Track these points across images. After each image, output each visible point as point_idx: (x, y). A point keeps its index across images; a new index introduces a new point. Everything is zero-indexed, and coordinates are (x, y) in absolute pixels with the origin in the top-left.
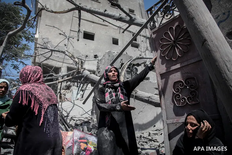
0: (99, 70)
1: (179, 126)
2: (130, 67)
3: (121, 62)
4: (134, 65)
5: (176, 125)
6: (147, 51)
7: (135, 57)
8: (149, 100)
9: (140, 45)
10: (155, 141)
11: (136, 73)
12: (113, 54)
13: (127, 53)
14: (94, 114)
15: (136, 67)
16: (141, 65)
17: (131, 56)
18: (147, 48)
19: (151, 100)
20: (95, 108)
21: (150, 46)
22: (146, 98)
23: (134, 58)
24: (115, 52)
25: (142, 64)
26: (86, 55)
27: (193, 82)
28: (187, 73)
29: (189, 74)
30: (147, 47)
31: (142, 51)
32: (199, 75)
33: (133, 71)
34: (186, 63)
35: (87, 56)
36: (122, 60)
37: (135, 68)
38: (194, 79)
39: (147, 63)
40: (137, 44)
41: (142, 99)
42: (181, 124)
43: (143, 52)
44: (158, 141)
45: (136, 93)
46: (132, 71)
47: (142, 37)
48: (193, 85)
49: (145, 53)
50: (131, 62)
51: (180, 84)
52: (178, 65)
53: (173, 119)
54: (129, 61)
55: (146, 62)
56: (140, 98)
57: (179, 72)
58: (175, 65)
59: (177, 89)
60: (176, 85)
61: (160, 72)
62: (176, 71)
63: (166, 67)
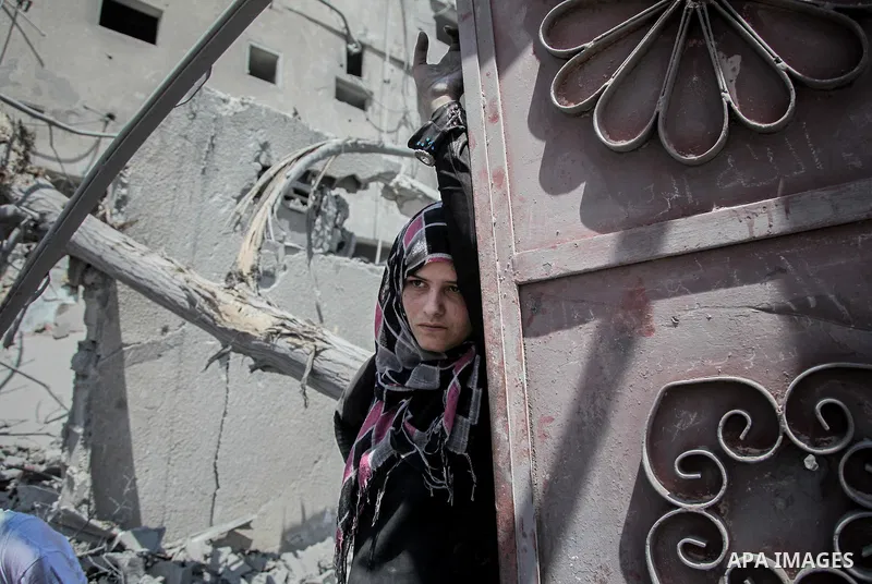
0: (124, 191)
2: (302, 186)
3: (263, 160)
4: (329, 182)
6: (403, 128)
7: (339, 141)
9: (376, 97)
11: (336, 226)
12: (219, 109)
13: (296, 114)
14: (79, 446)
15: (340, 192)
16: (366, 187)
17: (317, 134)
18: (404, 118)
20: (82, 407)
21: (419, 110)
23: (330, 145)
24: (233, 100)
25: (373, 179)
26: (110, 111)
30: (406, 113)
31: (385, 127)
33: (324, 214)
35: (111, 117)
36: (265, 146)
37: (336, 197)
39: (397, 179)
40: (360, 90)
43: (388, 132)
45: (317, 354)
46: (317, 211)
47: (389, 66)
49: (393, 136)
50: (313, 161)
51: (735, 424)
52: (729, 216)
54: (299, 158)
55: (393, 175)
57: (729, 284)
58: (686, 214)
59: (688, 464)
60: (688, 419)
61: (521, 260)
62: (689, 277)
63: (593, 217)
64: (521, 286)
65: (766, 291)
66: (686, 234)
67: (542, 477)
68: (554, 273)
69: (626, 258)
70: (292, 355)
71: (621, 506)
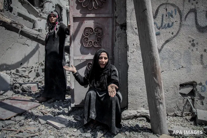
1: (83, 62)
5: (80, 61)
8: (37, 37)
10: (26, 77)
19: (39, 38)
22: (34, 35)
27: (100, 31)
28: (97, 23)
29: (98, 25)
32: (106, 27)
34: (98, 16)
38: (101, 29)
41: (30, 35)
42: (85, 61)
44: (29, 77)
45: (22, 28)
48: (100, 34)
51: (90, 30)
52: (92, 15)
53: (79, 56)
56: (26, 34)
57: (91, 20)
58: (89, 14)
59: (86, 34)
60: (87, 30)
61: (74, 15)
62: (88, 19)
63: (80, 13)
64: (73, 17)
65: (93, 21)
66: (88, 16)
67: (74, 33)
68: (77, 17)
69: (82, 17)
70: (16, 27)
71: (81, 37)
